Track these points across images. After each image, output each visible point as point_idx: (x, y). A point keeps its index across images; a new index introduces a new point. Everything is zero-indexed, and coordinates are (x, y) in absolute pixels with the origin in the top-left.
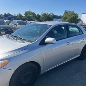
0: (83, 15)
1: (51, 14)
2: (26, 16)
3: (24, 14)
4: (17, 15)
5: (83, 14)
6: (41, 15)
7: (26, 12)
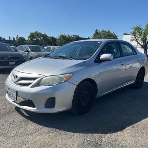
0: (125, 36)
1: (74, 36)
2: (31, 40)
3: (29, 37)
4: (14, 38)
5: (125, 34)
6: (58, 38)
7: (31, 33)
